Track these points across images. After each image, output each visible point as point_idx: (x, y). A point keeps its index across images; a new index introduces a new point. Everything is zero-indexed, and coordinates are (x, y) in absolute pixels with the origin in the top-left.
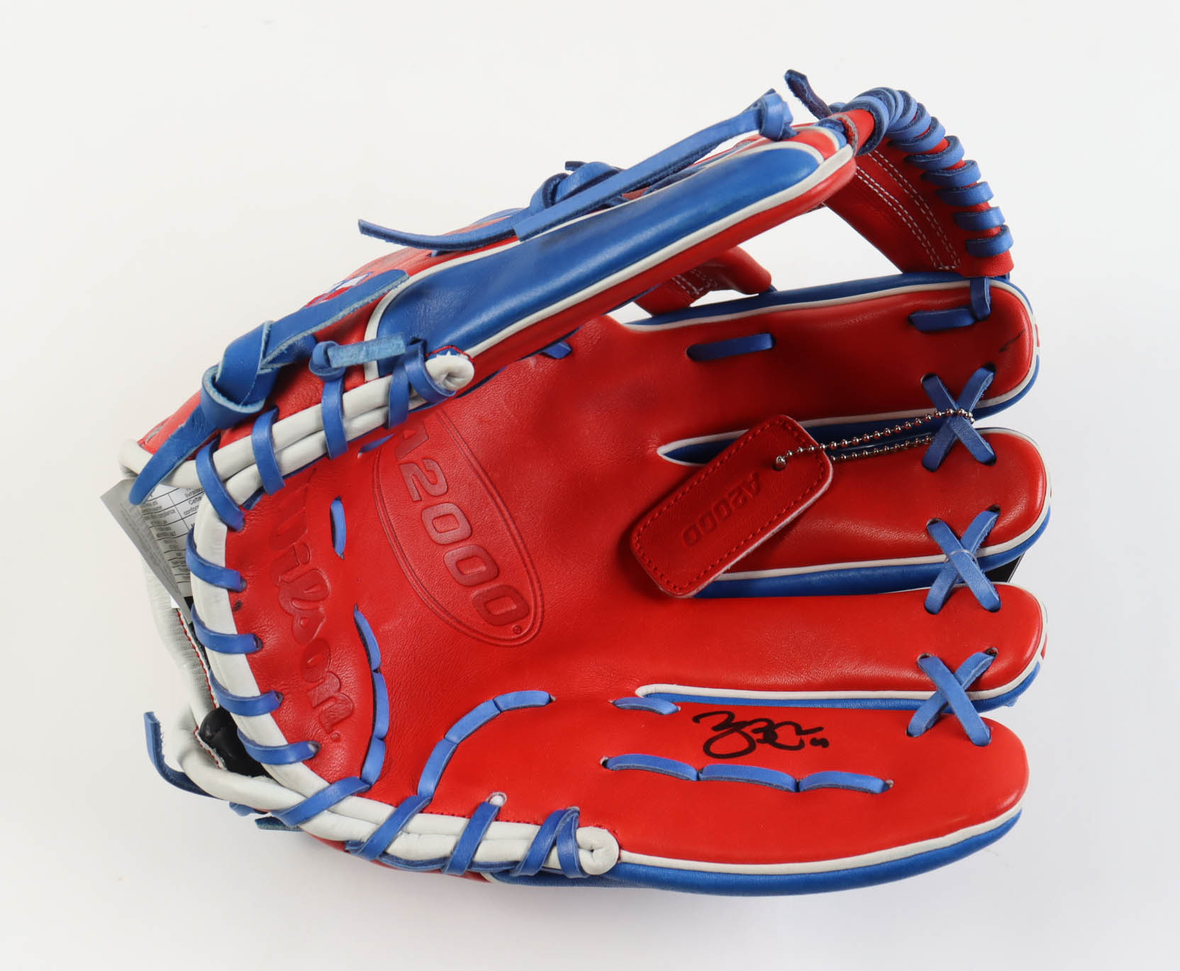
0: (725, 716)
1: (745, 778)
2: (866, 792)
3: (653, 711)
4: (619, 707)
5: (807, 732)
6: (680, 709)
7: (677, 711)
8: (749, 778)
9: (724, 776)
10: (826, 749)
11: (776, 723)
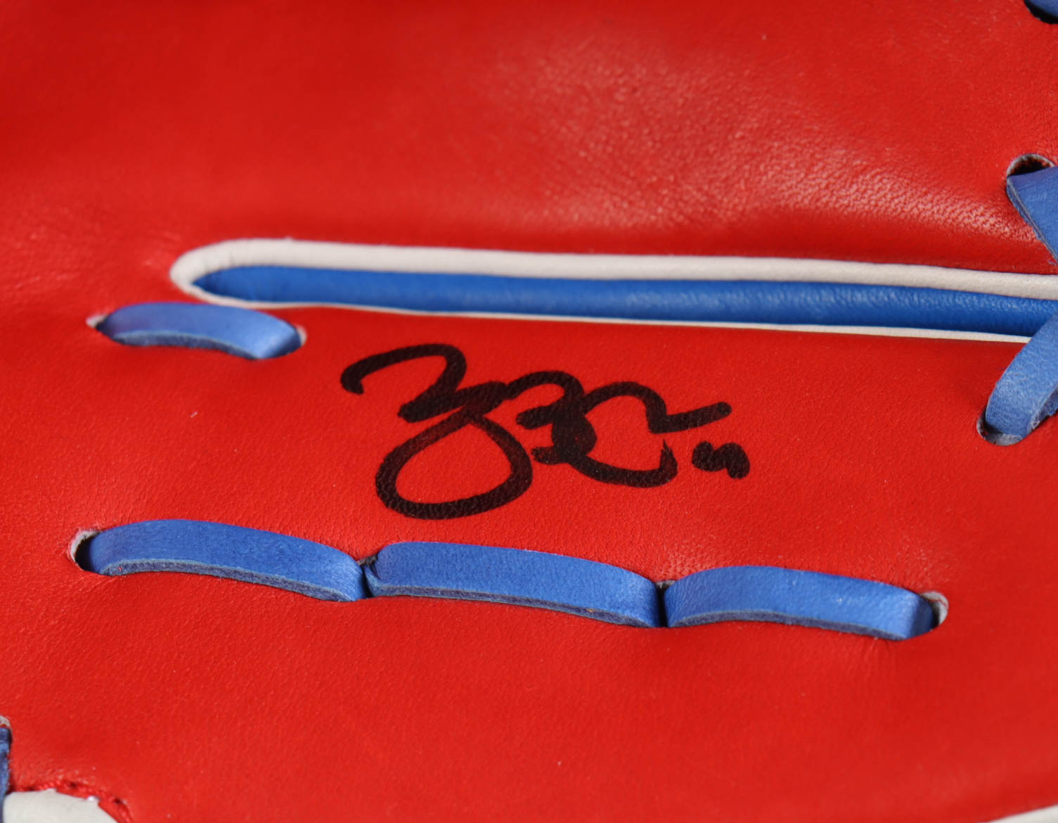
0: (434, 367)
1: (506, 593)
2: (867, 636)
3: (224, 351)
4: (121, 342)
5: (685, 421)
6: (303, 337)
7: (292, 346)
8: (516, 595)
9: (442, 587)
10: (739, 483)
11: (588, 388)
